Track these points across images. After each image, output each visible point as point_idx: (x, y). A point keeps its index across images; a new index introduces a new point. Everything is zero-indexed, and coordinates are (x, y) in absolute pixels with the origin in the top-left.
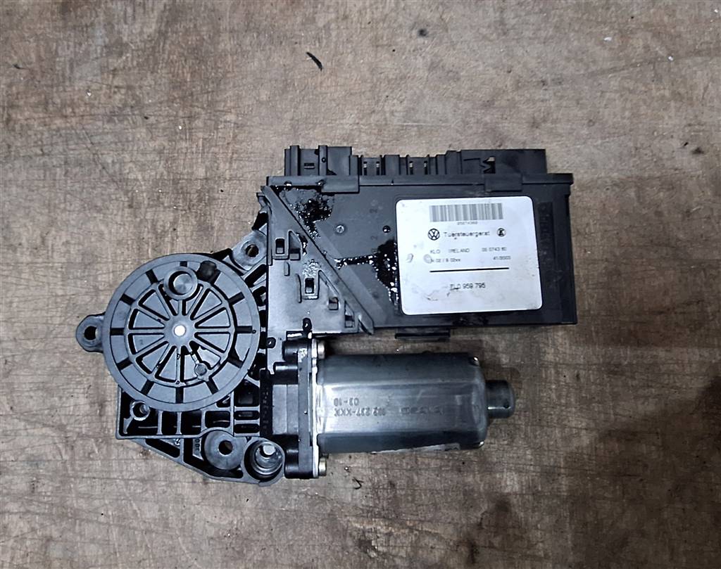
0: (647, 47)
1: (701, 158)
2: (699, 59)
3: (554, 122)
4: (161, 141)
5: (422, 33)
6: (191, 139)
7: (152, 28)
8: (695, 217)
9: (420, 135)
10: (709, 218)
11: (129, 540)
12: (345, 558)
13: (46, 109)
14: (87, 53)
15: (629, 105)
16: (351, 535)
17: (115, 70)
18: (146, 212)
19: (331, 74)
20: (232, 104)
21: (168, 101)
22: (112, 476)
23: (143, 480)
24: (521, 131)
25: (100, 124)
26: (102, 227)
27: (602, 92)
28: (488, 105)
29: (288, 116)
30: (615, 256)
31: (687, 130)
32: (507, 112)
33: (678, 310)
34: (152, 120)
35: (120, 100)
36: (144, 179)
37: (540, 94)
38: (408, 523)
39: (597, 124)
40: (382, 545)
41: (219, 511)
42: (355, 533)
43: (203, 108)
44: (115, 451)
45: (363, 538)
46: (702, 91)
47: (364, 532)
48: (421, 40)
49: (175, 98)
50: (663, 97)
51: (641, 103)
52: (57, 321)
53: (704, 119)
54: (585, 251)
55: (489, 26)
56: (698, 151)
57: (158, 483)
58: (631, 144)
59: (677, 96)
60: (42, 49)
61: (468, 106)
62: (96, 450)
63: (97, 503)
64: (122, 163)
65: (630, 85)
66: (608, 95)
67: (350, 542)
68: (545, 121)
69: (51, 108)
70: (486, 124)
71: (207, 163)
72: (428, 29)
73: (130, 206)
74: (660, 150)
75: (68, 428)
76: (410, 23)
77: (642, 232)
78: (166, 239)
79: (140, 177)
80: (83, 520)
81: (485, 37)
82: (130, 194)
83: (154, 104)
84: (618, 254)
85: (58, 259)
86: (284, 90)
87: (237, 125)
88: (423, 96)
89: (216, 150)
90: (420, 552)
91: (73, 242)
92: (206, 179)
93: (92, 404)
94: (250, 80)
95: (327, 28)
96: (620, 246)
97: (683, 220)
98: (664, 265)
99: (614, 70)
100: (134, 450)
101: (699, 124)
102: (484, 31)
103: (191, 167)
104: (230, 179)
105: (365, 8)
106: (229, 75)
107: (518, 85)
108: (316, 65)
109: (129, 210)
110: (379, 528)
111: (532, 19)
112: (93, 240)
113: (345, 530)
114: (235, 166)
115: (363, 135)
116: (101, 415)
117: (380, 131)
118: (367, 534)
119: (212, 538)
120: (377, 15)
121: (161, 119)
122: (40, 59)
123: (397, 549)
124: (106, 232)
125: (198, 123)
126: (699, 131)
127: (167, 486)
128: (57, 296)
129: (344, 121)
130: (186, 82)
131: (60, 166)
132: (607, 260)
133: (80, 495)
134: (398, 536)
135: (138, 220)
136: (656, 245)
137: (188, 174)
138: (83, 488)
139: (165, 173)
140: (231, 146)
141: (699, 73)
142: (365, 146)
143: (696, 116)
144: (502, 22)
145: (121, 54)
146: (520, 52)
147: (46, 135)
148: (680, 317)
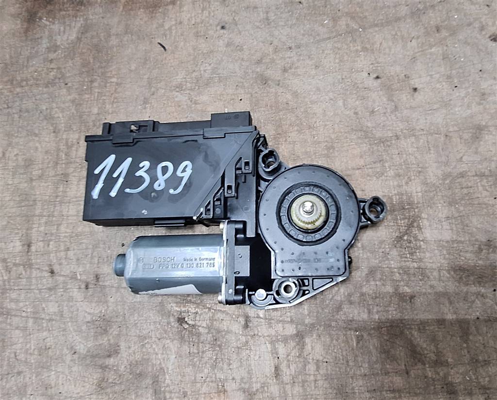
0: (347, 25)
1: (379, 81)
2: (377, 29)
3: (296, 68)
4: (74, 95)
5: (223, 28)
6: (91, 93)
7: (73, 37)
8: (377, 113)
9: (220, 81)
10: (385, 113)
11: (39, 326)
12: (169, 330)
13: (12, 83)
14: (37, 52)
15: (338, 56)
16: (173, 315)
17: (52, 60)
18: (63, 134)
19: (171, 53)
20: (116, 73)
21: (79, 74)
22: (32, 288)
23: (50, 289)
24: (277, 75)
25: (40, 89)
26: (37, 145)
27: (323, 50)
28: (259, 62)
29: (146, 77)
30: (331, 138)
31: (371, 66)
32: (270, 66)
33: (368, 167)
34: (70, 84)
35: (53, 75)
36: (63, 117)
37: (288, 54)
38: (208, 305)
39: (320, 68)
40: (191, 320)
41: (94, 305)
42: (175, 314)
43: (99, 76)
44: (35, 272)
45: (180, 316)
46: (379, 46)
47: (181, 313)
48: (222, 31)
49: (84, 72)
50: (357, 51)
51: (345, 54)
52: (7, 199)
53: (380, 60)
54: (314, 137)
55: (260, 22)
56: (378, 77)
57: (59, 290)
58: (339, 77)
59: (365, 49)
60: (13, 52)
61: (248, 64)
62: (24, 273)
63: (21, 304)
64: (52, 108)
65: (339, 45)
66: (326, 51)
67: (172, 319)
68: (290, 68)
69: (15, 82)
70: (258, 72)
71: (100, 106)
72: (226, 25)
73: (54, 132)
74: (356, 79)
75: (9, 260)
76: (216, 23)
77: (346, 124)
78: (73, 149)
79: (61, 115)
80: (12, 316)
81: (258, 27)
82: (54, 125)
83: (72, 76)
84: (333, 137)
85: (11, 164)
86: (145, 63)
87: (117, 84)
88: (222, 60)
89: (105, 98)
90: (215, 323)
91: (20, 154)
92: (98, 114)
93: (23, 245)
94: (126, 59)
95: (170, 29)
96: (334, 133)
97: (370, 115)
98: (360, 141)
99: (329, 38)
100: (46, 271)
101: (377, 63)
102: (258, 24)
103: (90, 108)
104: (112, 113)
105: (191, 17)
106: (114, 58)
107: (276, 50)
108: (162, 49)
109: (54, 134)
110: (190, 309)
111: (284, 16)
112: (32, 151)
113: (169, 312)
114: (115, 106)
115: (188, 84)
116: (28, 252)
117: (198, 81)
118: (182, 314)
119: (88, 322)
120: (198, 20)
121: (74, 84)
122: (11, 57)
123: (201, 322)
124: (39, 147)
125: (95, 84)
126: (378, 67)
127: (64, 291)
128: (8, 185)
129: (177, 77)
130: (90, 63)
131: (17, 113)
132: (327, 141)
133: (12, 300)
134: (202, 314)
135: (58, 139)
136: (355, 130)
137: (88, 112)
138: (14, 295)
139: (75, 112)
140: (113, 96)
141: (377, 36)
142: (189, 90)
143: (376, 59)
144: (267, 19)
145: (55, 51)
146: (276, 33)
147: (11, 97)
148: (370, 170)
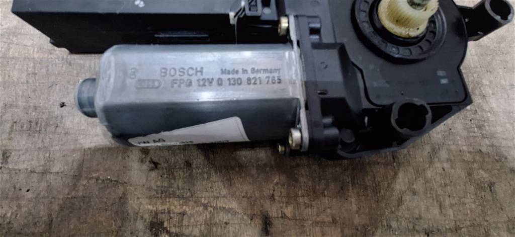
16: (142, 218)
38: (203, 200)
40: (175, 226)
42: (147, 216)
45: (155, 220)
47: (156, 214)
67: (140, 226)
90: (214, 229)
113: (136, 213)
118: (160, 216)
134: (192, 215)
